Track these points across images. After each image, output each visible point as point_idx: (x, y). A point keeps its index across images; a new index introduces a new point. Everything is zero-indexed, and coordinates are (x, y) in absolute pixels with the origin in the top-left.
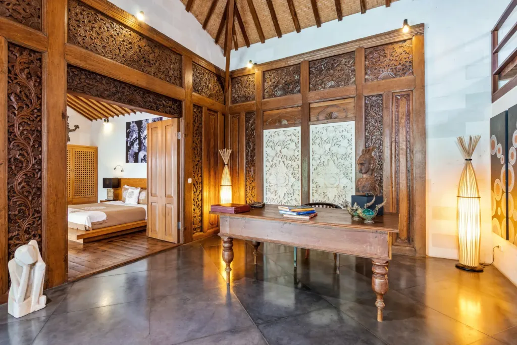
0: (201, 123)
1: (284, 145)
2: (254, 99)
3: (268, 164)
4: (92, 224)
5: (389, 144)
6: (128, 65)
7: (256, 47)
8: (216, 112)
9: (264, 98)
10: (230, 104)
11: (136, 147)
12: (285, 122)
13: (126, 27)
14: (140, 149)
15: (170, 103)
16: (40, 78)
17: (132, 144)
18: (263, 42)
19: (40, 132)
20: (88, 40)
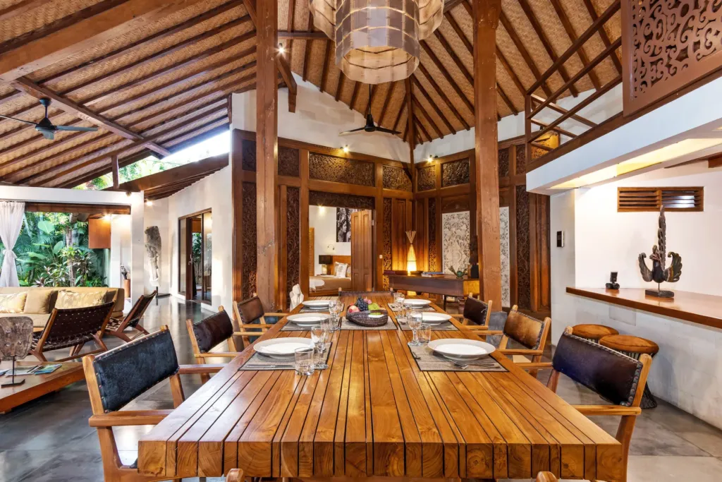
0: (391, 211)
1: (457, 226)
2: (434, 188)
3: (446, 243)
4: (316, 287)
5: (534, 225)
6: (339, 181)
7: (437, 141)
8: (405, 200)
9: (442, 186)
10: (417, 191)
11: (344, 228)
12: (457, 207)
13: (337, 157)
14: (347, 230)
15: (366, 200)
16: (298, 201)
17: (341, 225)
18: (442, 138)
19: (298, 229)
20: (318, 174)
